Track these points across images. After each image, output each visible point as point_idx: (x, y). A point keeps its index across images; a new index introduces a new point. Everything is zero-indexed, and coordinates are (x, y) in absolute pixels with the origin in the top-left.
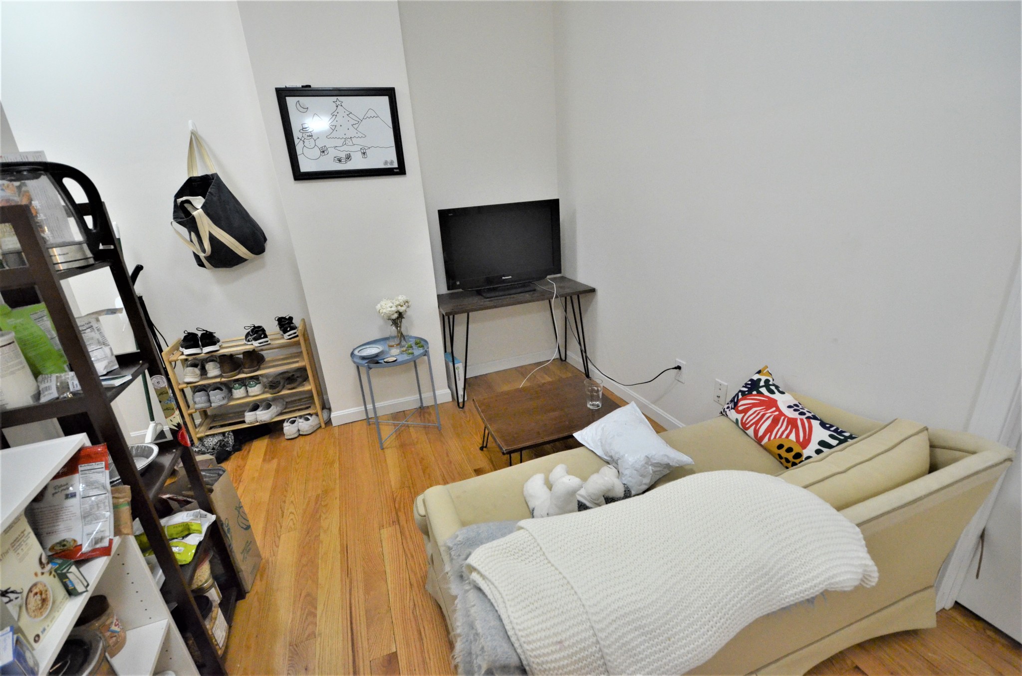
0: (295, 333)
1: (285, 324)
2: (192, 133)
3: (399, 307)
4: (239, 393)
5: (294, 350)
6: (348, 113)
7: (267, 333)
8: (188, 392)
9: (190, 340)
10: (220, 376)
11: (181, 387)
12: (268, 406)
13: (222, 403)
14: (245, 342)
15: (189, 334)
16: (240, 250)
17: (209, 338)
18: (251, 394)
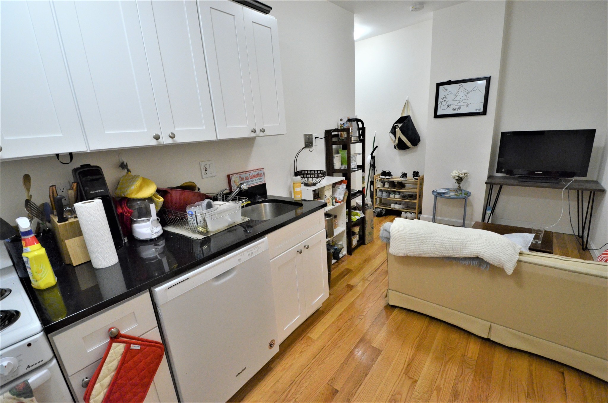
0: (417, 178)
1: (416, 174)
2: (407, 101)
3: (460, 175)
4: (392, 196)
5: (415, 186)
6: (464, 89)
7: (407, 176)
8: (378, 190)
9: (384, 173)
10: (388, 188)
11: (376, 188)
12: (400, 204)
13: (385, 197)
14: (400, 178)
15: (384, 171)
16: (409, 144)
17: (389, 174)
18: (395, 197)
